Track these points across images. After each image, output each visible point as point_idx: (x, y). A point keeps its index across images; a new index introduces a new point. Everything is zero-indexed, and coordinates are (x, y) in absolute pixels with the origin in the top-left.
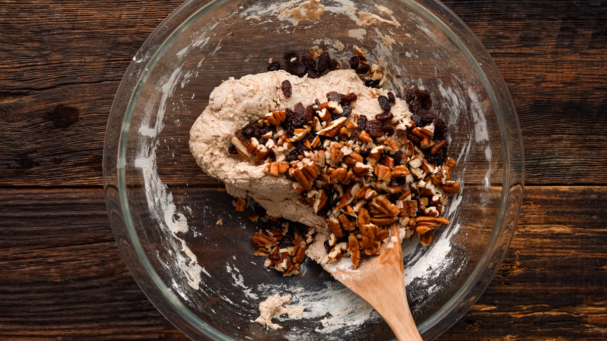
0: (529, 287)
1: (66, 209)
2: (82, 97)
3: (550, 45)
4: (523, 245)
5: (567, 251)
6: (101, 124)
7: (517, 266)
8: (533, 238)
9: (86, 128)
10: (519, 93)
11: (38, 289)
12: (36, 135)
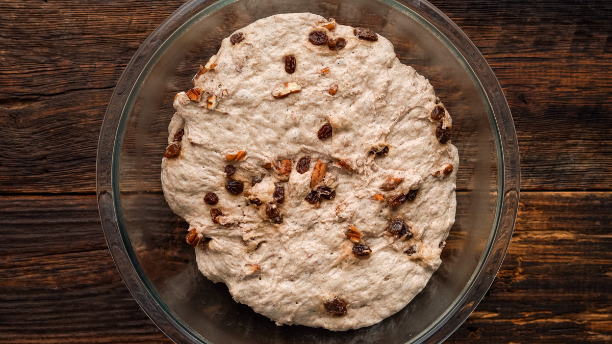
0: (531, 294)
1: (63, 216)
2: (92, 103)
3: (565, 49)
4: (526, 252)
5: (570, 257)
7: (520, 273)
8: (535, 244)
10: (533, 98)
11: (36, 298)
12: (46, 141)
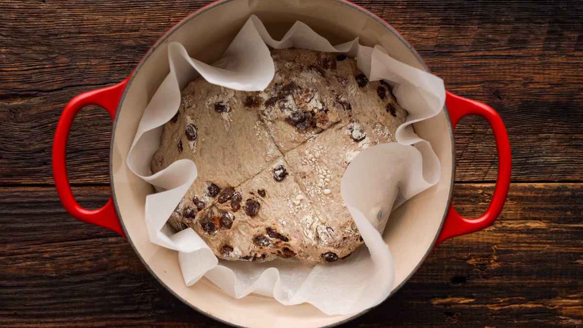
0: (506, 281)
3: (538, 48)
4: (500, 240)
5: (542, 246)
6: (106, 125)
7: (494, 260)
8: (510, 233)
9: (92, 128)
10: (507, 94)
11: (34, 284)
12: (44, 135)
